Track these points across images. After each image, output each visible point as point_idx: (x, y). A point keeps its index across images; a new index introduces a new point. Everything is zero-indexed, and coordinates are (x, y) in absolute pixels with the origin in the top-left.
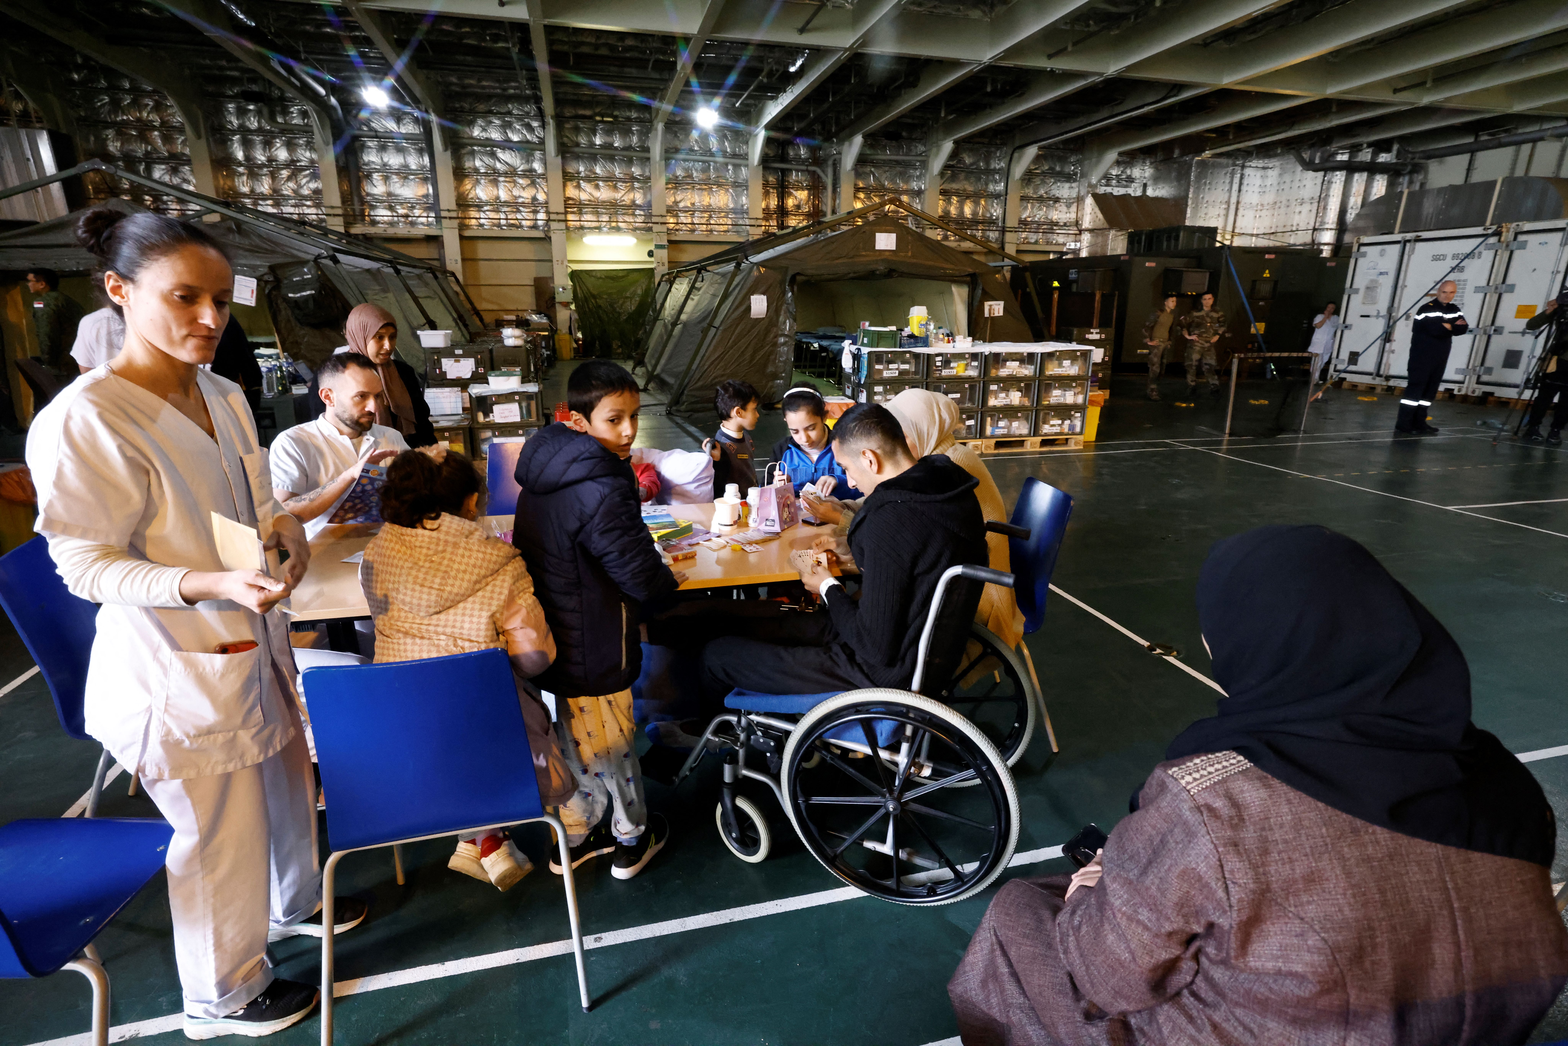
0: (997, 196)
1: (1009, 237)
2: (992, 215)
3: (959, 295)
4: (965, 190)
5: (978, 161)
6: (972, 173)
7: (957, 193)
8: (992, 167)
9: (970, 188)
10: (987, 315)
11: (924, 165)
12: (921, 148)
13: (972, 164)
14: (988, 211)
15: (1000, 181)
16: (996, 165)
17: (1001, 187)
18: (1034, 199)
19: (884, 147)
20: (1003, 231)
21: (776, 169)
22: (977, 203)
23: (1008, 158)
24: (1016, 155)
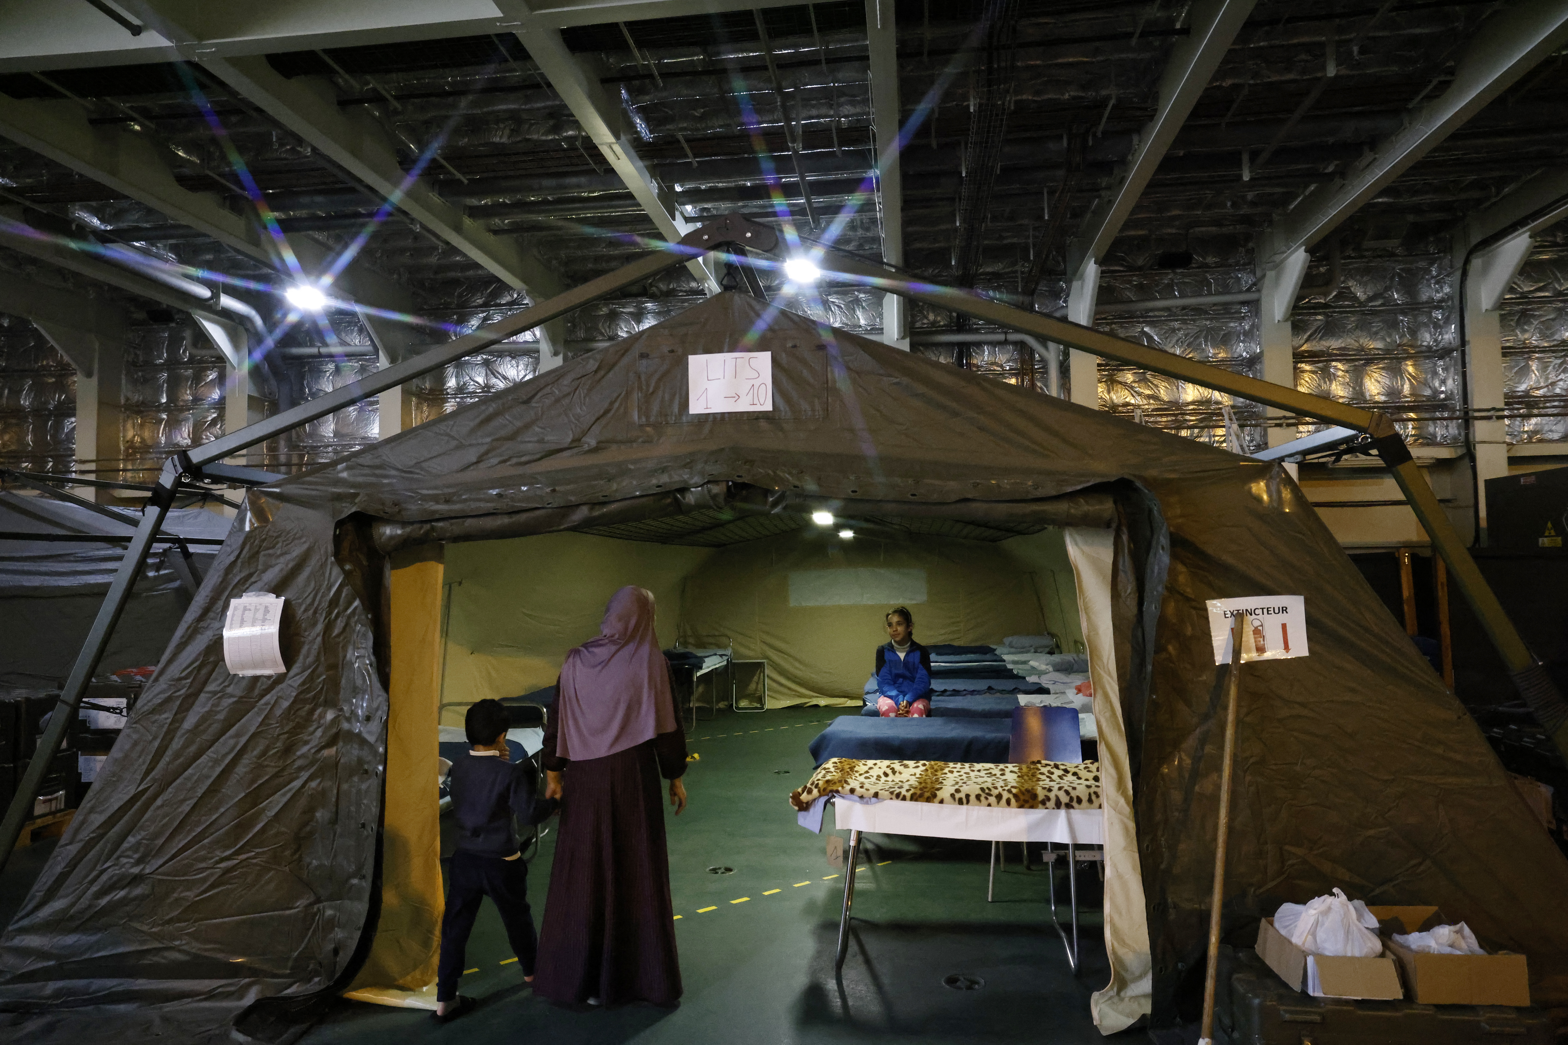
0: (1444, 353)
1: (1481, 430)
2: (1436, 392)
3: (1095, 563)
4: (1362, 349)
5: (1387, 289)
6: (1374, 313)
7: (1343, 355)
8: (1424, 297)
9: (1375, 345)
10: (1221, 655)
11: (1255, 306)
12: (1246, 279)
13: (1371, 299)
14: (1425, 384)
15: (1447, 321)
16: (1430, 292)
17: (1450, 335)
18: (1543, 350)
19: (1170, 287)
20: (1467, 419)
21: (950, 345)
22: (1395, 371)
23: (1458, 274)
24: (1477, 263)
